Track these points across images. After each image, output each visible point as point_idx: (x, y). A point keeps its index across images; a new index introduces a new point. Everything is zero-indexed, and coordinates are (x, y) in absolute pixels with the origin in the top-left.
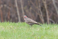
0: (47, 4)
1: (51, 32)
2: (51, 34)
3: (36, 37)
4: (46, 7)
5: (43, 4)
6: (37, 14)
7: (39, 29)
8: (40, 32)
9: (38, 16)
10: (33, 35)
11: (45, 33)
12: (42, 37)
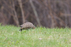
0: (22, 2)
1: (28, 37)
2: (28, 39)
3: (9, 42)
4: (21, 6)
5: (17, 2)
6: (10, 14)
7: (13, 33)
8: (15, 36)
9: (12, 17)
10: (6, 40)
11: (21, 38)
12: (17, 42)
